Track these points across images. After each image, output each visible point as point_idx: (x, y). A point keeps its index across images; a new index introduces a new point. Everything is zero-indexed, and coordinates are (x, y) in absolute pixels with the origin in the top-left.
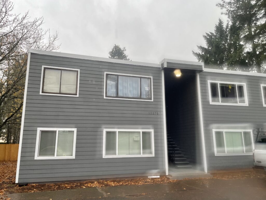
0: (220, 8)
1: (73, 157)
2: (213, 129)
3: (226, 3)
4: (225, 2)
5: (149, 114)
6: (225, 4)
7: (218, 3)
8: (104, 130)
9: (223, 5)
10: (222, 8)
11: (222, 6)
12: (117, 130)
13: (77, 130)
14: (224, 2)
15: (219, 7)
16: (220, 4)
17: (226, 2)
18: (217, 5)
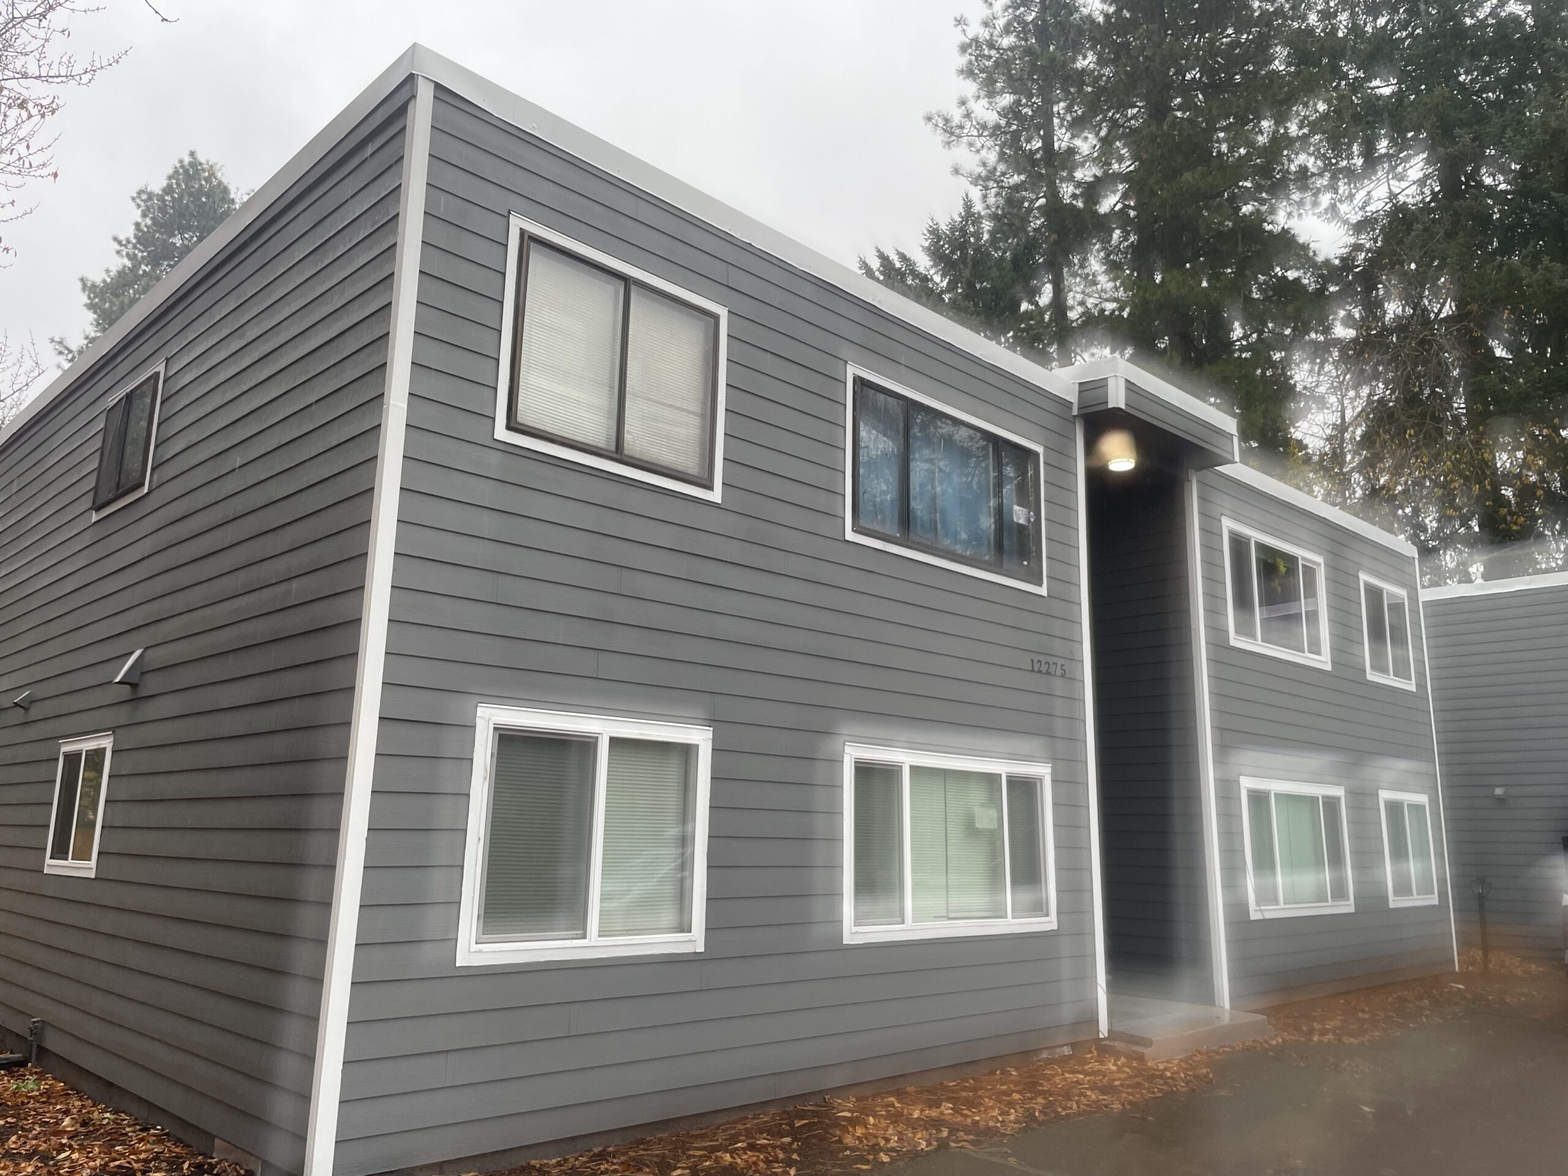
0: (941, 138)
1: (695, 940)
2: (1241, 778)
3: (974, 123)
4: (973, 115)
5: (1033, 671)
6: (968, 124)
7: (934, 111)
8: (847, 749)
9: (961, 127)
10: (949, 143)
11: (952, 134)
12: (904, 758)
13: (714, 740)
14: (968, 115)
15: (939, 131)
16: (947, 121)
17: (976, 118)
18: (929, 119)
